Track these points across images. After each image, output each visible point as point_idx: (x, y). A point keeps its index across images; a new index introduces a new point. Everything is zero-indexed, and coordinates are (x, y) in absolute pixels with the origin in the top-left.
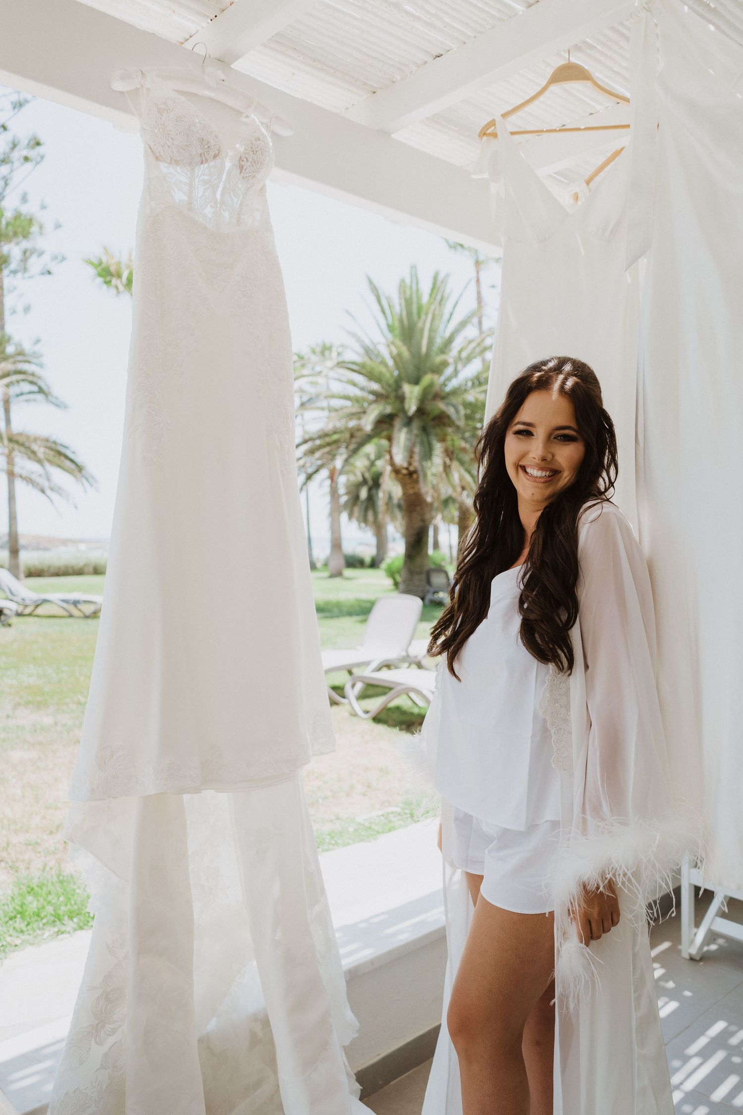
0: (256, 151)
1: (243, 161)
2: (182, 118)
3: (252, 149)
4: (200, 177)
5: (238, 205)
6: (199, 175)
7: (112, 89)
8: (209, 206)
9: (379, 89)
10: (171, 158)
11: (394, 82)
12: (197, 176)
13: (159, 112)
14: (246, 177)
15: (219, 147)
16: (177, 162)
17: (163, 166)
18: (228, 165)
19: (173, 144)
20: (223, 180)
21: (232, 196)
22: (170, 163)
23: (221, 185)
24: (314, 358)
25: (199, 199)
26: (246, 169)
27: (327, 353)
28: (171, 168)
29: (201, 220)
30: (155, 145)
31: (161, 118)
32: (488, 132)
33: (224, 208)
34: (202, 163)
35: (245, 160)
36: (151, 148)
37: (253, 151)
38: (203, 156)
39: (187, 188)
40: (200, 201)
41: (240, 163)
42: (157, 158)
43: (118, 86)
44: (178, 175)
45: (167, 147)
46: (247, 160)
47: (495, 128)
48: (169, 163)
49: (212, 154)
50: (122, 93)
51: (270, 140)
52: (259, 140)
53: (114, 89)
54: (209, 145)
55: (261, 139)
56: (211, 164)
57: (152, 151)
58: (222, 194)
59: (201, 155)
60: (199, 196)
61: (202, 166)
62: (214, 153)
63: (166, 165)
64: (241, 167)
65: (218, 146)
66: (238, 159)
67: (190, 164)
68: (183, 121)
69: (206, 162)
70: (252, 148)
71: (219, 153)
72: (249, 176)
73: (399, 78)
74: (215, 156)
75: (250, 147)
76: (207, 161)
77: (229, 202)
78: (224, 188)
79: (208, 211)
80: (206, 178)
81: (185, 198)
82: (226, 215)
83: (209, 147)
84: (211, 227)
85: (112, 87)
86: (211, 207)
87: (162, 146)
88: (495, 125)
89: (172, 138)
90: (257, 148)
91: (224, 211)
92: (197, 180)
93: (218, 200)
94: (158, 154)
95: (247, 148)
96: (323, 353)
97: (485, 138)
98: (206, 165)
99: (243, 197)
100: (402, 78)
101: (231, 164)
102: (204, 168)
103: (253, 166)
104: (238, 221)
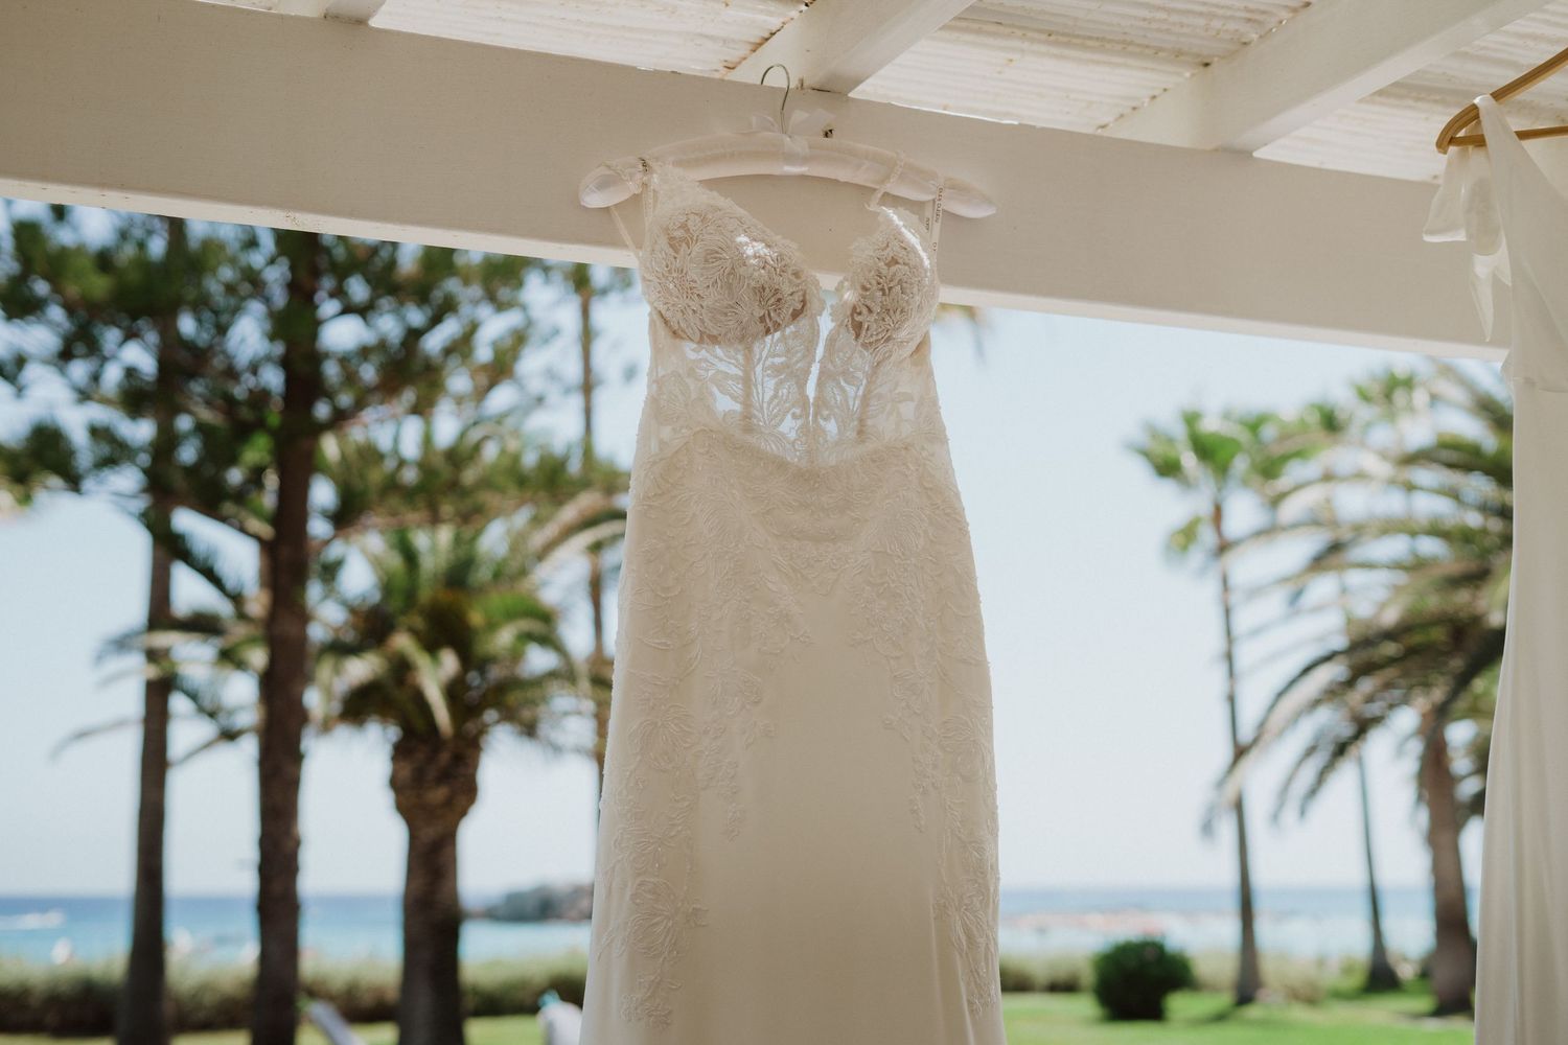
0: (890, 289)
1: (860, 314)
2: (717, 252)
3: (880, 286)
4: (765, 361)
5: (857, 402)
6: (764, 356)
7: (584, 207)
8: (789, 416)
9: (1216, 59)
10: (702, 333)
11: (1245, 43)
12: (759, 360)
13: (671, 246)
14: (871, 343)
15: (804, 295)
16: (714, 340)
17: (689, 350)
18: (826, 324)
19: (702, 307)
20: (817, 359)
21: (843, 383)
22: (701, 341)
23: (815, 369)
24: (1364, 413)
25: (765, 405)
26: (868, 329)
27: (1399, 396)
28: (703, 351)
29: (774, 447)
30: (668, 309)
31: (675, 258)
32: (1461, 134)
33: (826, 413)
34: (768, 332)
35: (865, 311)
36: (662, 315)
37: (883, 290)
38: (768, 320)
39: (740, 386)
40: (768, 409)
41: (853, 319)
42: (674, 333)
43: (595, 200)
44: (722, 362)
45: (691, 312)
46: (870, 311)
47: (1479, 123)
48: (699, 343)
49: (787, 312)
50: (607, 210)
51: (924, 255)
52: (897, 263)
53: (589, 206)
54: (779, 296)
55: (901, 261)
56: (788, 331)
57: (666, 322)
58: (820, 385)
59: (762, 319)
60: (767, 398)
61: (768, 339)
62: (791, 310)
63: (694, 346)
64: (858, 327)
65: (800, 293)
66: (849, 313)
67: (742, 339)
68: (720, 259)
69: (776, 331)
70: (879, 284)
71: (803, 307)
72: (877, 341)
73: (1255, 36)
74: (796, 315)
75: (874, 282)
76: (777, 326)
77: (835, 399)
78: (822, 373)
79: (789, 426)
80: (778, 360)
81: (738, 407)
82: (831, 427)
83: (779, 300)
84: (796, 460)
85: (582, 203)
86: (794, 416)
87: (682, 311)
88: (1477, 117)
89: (698, 295)
90: (891, 281)
91: (825, 419)
92: (759, 369)
93: (811, 401)
94: (676, 327)
95: (868, 286)
96: (1388, 395)
97: (1453, 149)
98: (777, 335)
99: (868, 382)
100: (1261, 37)
101: (833, 324)
102: (772, 340)
103: (883, 320)
104: (860, 432)
